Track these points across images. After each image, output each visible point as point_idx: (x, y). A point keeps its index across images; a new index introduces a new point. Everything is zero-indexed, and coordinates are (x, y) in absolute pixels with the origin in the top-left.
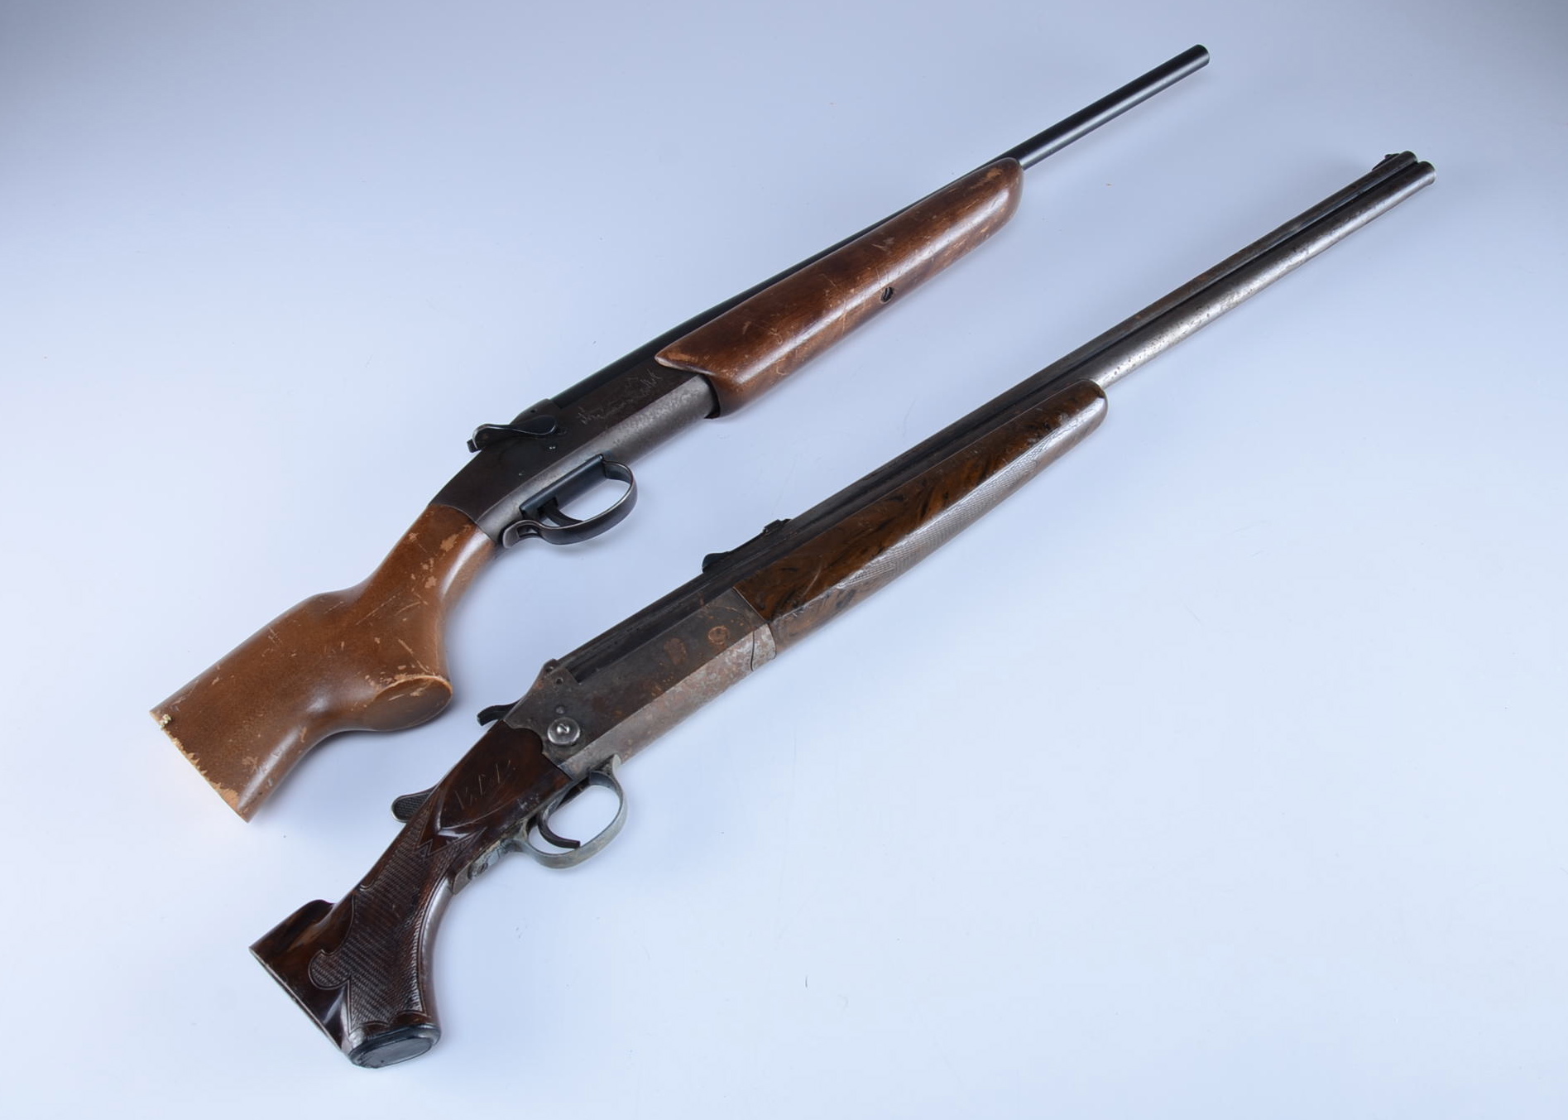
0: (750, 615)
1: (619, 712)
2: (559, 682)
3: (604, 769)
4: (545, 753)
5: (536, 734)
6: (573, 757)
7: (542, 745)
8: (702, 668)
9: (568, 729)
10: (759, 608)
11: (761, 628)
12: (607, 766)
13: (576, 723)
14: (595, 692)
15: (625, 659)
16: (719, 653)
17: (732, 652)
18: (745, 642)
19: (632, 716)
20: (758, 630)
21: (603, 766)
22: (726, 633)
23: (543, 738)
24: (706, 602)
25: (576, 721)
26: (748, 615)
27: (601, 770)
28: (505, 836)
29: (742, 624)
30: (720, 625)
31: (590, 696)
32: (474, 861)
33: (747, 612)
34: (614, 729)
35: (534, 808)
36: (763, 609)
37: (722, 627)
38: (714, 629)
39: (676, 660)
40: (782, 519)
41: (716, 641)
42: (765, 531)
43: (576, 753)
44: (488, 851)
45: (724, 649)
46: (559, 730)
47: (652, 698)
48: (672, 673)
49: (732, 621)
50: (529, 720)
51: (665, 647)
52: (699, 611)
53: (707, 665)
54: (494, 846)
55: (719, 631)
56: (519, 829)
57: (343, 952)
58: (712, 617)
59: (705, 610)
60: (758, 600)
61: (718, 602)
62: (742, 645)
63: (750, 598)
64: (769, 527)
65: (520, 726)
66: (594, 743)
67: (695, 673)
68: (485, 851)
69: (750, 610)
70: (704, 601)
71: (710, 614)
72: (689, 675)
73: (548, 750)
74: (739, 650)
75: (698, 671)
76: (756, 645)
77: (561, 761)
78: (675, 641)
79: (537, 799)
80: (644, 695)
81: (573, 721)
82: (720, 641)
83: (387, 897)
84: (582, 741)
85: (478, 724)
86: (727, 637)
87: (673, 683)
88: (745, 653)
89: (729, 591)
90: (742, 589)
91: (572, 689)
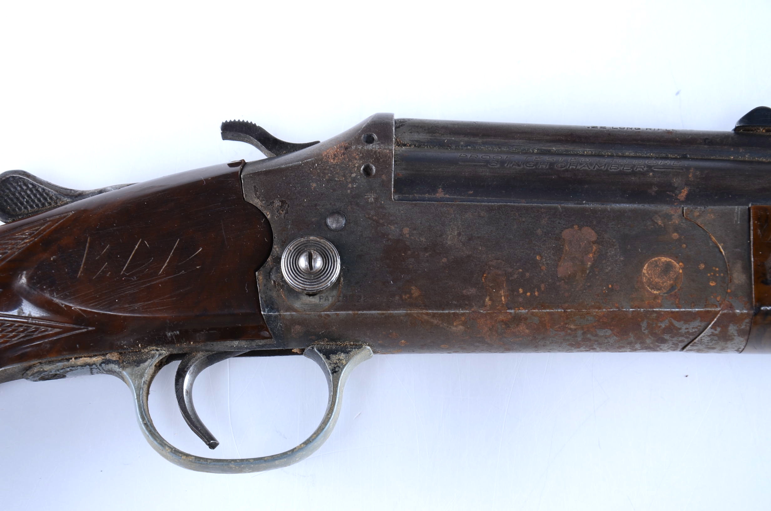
0: (739, 277)
1: (415, 292)
2: (367, 171)
3: (334, 357)
4: (260, 275)
5: (271, 234)
6: (294, 314)
7: (265, 260)
10: (761, 277)
12: (342, 356)
14: (406, 230)
15: (490, 209)
16: (639, 308)
17: (662, 317)
18: (696, 315)
19: (430, 312)
22: (677, 278)
23: (276, 248)
24: (690, 199)
26: (735, 275)
27: (328, 358)
29: (712, 284)
30: (677, 258)
31: (393, 230)
33: (739, 266)
34: (389, 314)
36: (765, 282)
37: (678, 266)
38: (664, 259)
39: (565, 268)
41: (650, 283)
43: (304, 311)
44: (74, 362)
45: (652, 304)
46: (304, 258)
47: (483, 307)
48: (543, 286)
49: (702, 266)
50: (277, 203)
51: (566, 234)
52: (665, 208)
54: (88, 361)
55: (668, 267)
56: (145, 361)
58: (675, 236)
59: (674, 214)
61: (708, 215)
62: (685, 318)
63: (762, 247)
65: (257, 202)
66: (343, 314)
68: (69, 360)
69: (746, 268)
70: (688, 196)
71: (677, 229)
73: (268, 275)
74: (675, 322)
76: (710, 330)
77: (274, 307)
78: (589, 234)
80: (472, 291)
81: (337, 257)
84: (327, 299)
86: (672, 287)
87: (531, 306)
88: (683, 331)
89: (738, 208)
90: (763, 219)
91: (376, 199)
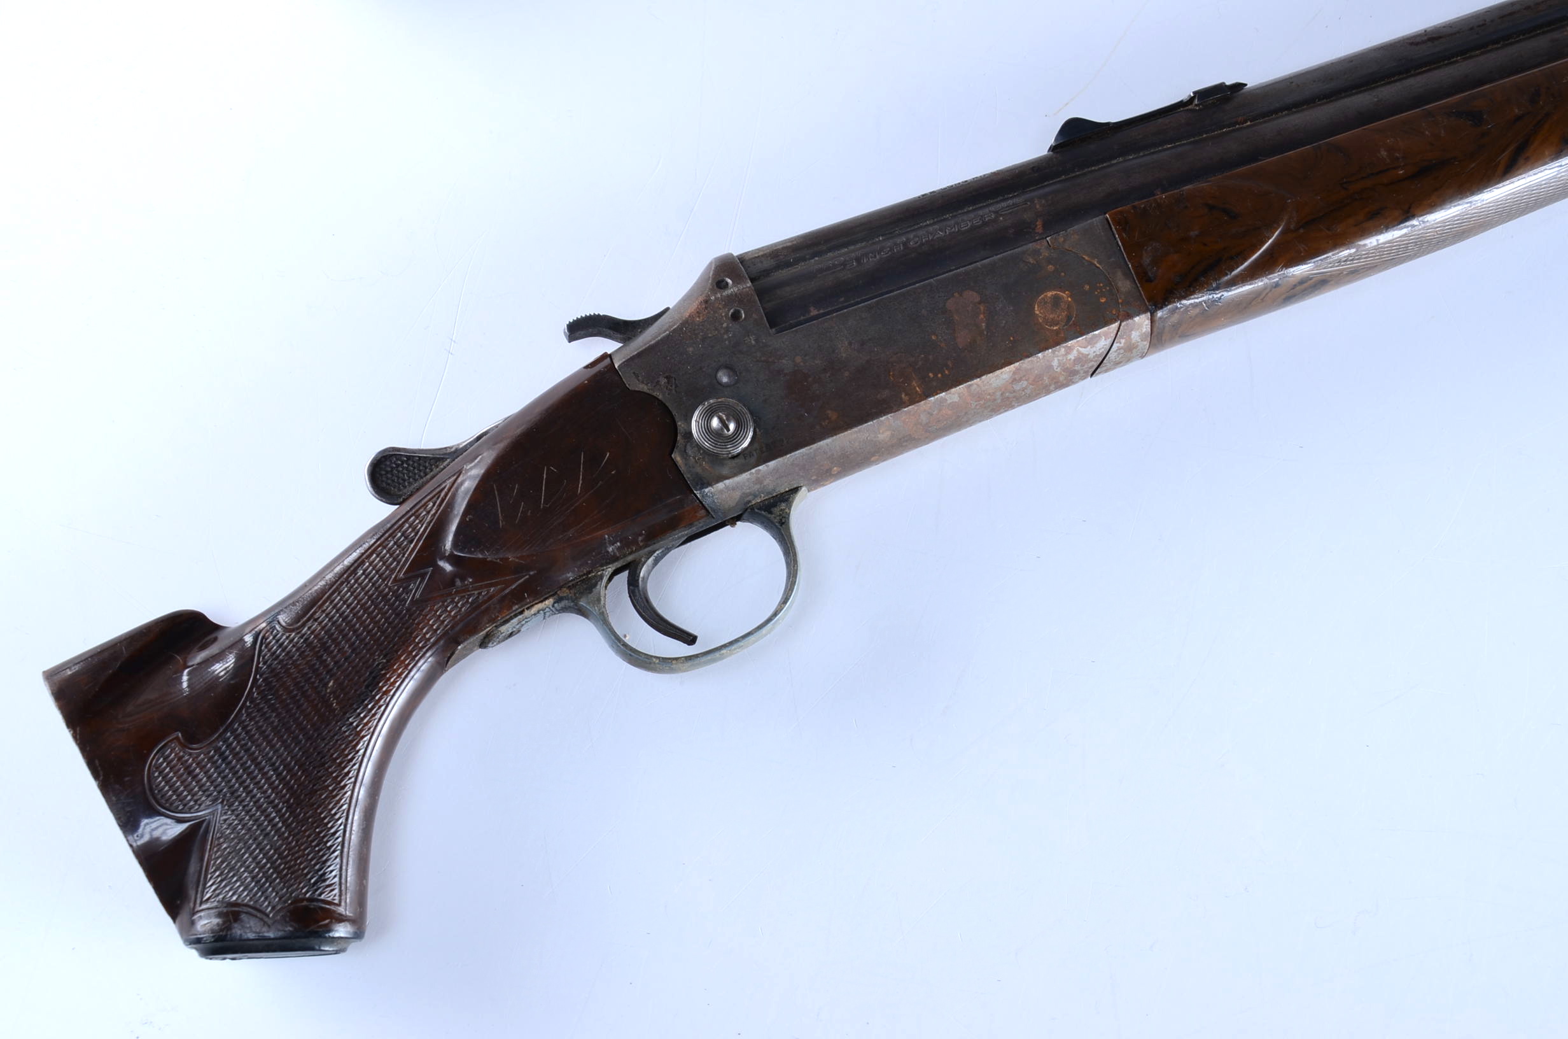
0: (1124, 285)
1: (833, 415)
2: (736, 317)
3: (776, 510)
4: (677, 457)
5: (670, 412)
6: (727, 482)
7: (675, 441)
8: (1007, 369)
9: (732, 426)
10: (1144, 277)
11: (1137, 319)
12: (783, 506)
13: (749, 416)
14: (798, 359)
15: (869, 308)
16: (1047, 349)
17: (1070, 349)
18: (1099, 336)
19: (855, 429)
20: (1130, 321)
21: (774, 505)
22: (1069, 307)
23: (680, 424)
24: (1048, 229)
25: (749, 409)
26: (1120, 284)
27: (771, 513)
28: (565, 592)
29: (1103, 300)
30: (1061, 288)
31: (786, 364)
32: (497, 627)
33: (1119, 276)
34: (814, 446)
35: (631, 553)
36: (1149, 280)
37: (1065, 295)
38: (1049, 294)
39: (963, 338)
40: (1229, 82)
41: (1046, 321)
42: (1191, 100)
43: (735, 475)
44: (527, 613)
45: (1057, 341)
46: (715, 423)
47: (902, 405)
48: (950, 363)
49: (1087, 288)
50: (663, 381)
51: (950, 304)
52: (1031, 246)
53: (1017, 364)
54: (540, 606)
55: (1056, 300)
56: (595, 585)
57: (217, 750)
58: (1051, 268)
59: (1040, 248)
60: (1146, 260)
61: (1072, 237)
62: (1091, 343)
63: (1133, 248)
64: (1202, 94)
65: (644, 388)
66: (772, 464)
67: (990, 375)
68: (522, 612)
69: (1127, 274)
70: (1044, 226)
71: (1049, 261)
72: (979, 376)
73: (684, 454)
74: (1082, 350)
75: (998, 372)
76: (1115, 345)
77: (705, 483)
78: (972, 296)
79: (640, 538)
80: (885, 394)
81: (745, 410)
82: (1054, 323)
83: (323, 662)
84: (751, 454)
85: (565, 340)
86: (1069, 318)
87: (946, 386)
88: (1091, 356)
89: (1096, 221)
90: (1123, 224)
91: (757, 341)
